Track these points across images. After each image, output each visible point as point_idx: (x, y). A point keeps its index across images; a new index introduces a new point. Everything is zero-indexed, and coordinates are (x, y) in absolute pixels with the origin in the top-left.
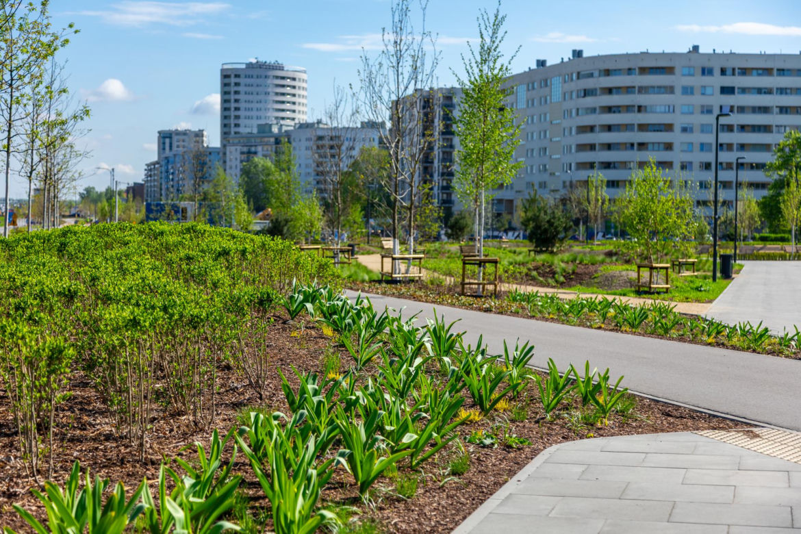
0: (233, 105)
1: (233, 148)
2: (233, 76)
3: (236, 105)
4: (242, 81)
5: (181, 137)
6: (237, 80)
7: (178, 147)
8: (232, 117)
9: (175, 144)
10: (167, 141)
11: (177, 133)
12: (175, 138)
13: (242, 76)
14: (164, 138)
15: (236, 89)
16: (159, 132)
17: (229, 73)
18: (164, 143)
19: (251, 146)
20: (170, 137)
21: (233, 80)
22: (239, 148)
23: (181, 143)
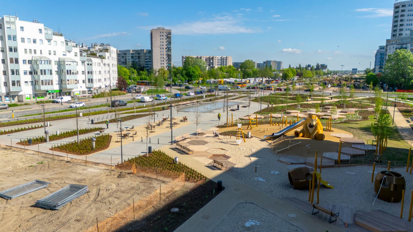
0: (399, 23)
1: (392, 47)
2: (401, 6)
3: (401, 23)
4: (406, 8)
6: (403, 8)
8: (398, 30)
13: (407, 5)
15: (402, 13)
17: (398, 5)
19: (404, 44)
21: (401, 9)
22: (395, 46)
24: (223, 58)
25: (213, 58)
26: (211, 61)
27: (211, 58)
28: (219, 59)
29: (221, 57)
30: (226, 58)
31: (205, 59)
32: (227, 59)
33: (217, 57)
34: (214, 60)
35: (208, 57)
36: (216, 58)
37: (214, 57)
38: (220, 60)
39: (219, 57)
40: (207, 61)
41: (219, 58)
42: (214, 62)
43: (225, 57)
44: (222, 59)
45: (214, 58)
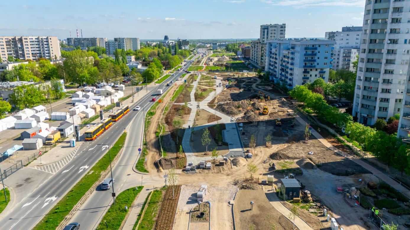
5: (274, 28)
7: (271, 34)
9: (270, 32)
10: (266, 30)
11: (271, 26)
12: (270, 29)
14: (264, 29)
16: (261, 26)
18: (264, 32)
20: (268, 29)
23: (273, 32)
24: (40, 39)
25: (21, 40)
26: (19, 46)
27: (17, 39)
28: (33, 42)
29: (37, 37)
30: (47, 38)
31: (6, 42)
32: (50, 40)
33: (30, 37)
34: (24, 44)
35: (10, 38)
36: (26, 39)
37: (23, 38)
38: (36, 43)
39: (34, 38)
40: (10, 45)
41: (34, 40)
42: (25, 47)
43: (45, 37)
44: (38, 42)
45: (24, 41)
